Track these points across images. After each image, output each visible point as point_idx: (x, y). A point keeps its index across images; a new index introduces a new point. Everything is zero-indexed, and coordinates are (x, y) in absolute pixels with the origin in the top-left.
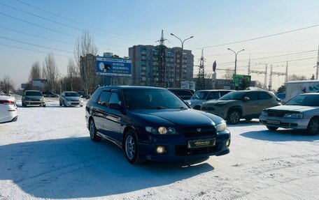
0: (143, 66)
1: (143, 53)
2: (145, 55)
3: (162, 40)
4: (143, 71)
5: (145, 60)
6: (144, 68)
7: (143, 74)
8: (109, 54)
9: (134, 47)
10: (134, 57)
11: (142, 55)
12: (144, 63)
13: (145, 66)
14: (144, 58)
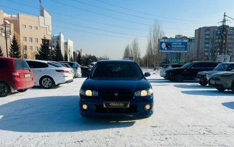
0: (206, 43)
1: (207, 33)
2: (209, 35)
3: (224, 21)
4: (205, 47)
5: (208, 39)
6: (207, 45)
7: (206, 50)
8: (179, 36)
9: (200, 29)
10: (199, 37)
11: (206, 35)
12: (207, 41)
13: (208, 43)
14: (207, 37)
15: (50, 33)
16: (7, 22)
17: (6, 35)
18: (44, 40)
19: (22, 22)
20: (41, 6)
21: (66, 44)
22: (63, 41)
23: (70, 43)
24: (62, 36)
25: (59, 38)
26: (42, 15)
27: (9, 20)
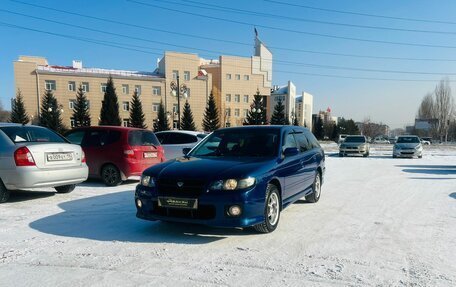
15: (269, 85)
16: (204, 72)
17: (178, 94)
18: (258, 97)
19: (224, 71)
20: (256, 39)
21: (300, 101)
22: (293, 95)
23: (308, 99)
24: (293, 88)
25: (286, 91)
26: (258, 53)
27: (206, 69)
